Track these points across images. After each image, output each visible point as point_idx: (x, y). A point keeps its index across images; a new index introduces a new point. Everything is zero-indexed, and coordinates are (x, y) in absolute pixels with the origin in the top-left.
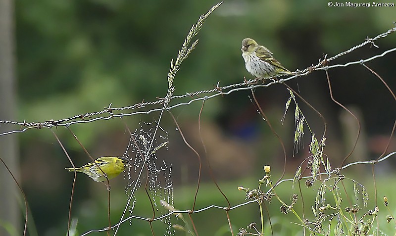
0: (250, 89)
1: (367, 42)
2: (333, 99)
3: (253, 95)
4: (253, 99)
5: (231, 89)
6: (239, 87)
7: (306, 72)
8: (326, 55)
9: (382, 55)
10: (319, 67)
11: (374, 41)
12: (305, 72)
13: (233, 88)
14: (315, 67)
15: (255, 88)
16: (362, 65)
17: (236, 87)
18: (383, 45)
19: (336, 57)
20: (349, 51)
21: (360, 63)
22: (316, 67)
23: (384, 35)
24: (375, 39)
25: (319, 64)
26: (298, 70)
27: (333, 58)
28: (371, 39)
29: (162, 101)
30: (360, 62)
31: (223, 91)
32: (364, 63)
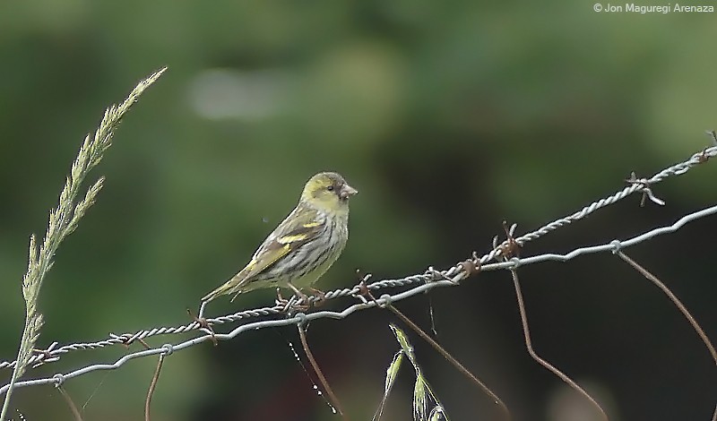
0: (294, 325)
1: (632, 189)
2: (532, 353)
3: (304, 342)
4: (302, 355)
5: (237, 323)
6: (262, 317)
7: (454, 275)
8: (514, 226)
9: (675, 227)
10: (494, 261)
11: (652, 186)
12: (452, 276)
13: (245, 320)
14: (482, 260)
15: (307, 321)
16: (617, 254)
17: (253, 319)
18: (677, 197)
19: (540, 231)
20: (578, 215)
21: (609, 252)
22: (485, 261)
23: (680, 169)
24: (653, 179)
25: (492, 253)
26: (431, 269)
27: (533, 234)
28: (643, 181)
29: (41, 356)
30: (611, 245)
31: (217, 328)
32: (624, 249)
